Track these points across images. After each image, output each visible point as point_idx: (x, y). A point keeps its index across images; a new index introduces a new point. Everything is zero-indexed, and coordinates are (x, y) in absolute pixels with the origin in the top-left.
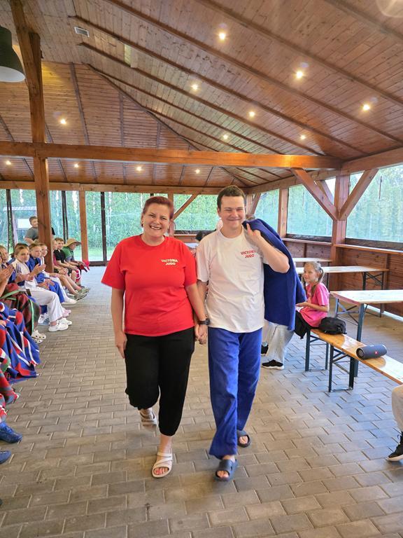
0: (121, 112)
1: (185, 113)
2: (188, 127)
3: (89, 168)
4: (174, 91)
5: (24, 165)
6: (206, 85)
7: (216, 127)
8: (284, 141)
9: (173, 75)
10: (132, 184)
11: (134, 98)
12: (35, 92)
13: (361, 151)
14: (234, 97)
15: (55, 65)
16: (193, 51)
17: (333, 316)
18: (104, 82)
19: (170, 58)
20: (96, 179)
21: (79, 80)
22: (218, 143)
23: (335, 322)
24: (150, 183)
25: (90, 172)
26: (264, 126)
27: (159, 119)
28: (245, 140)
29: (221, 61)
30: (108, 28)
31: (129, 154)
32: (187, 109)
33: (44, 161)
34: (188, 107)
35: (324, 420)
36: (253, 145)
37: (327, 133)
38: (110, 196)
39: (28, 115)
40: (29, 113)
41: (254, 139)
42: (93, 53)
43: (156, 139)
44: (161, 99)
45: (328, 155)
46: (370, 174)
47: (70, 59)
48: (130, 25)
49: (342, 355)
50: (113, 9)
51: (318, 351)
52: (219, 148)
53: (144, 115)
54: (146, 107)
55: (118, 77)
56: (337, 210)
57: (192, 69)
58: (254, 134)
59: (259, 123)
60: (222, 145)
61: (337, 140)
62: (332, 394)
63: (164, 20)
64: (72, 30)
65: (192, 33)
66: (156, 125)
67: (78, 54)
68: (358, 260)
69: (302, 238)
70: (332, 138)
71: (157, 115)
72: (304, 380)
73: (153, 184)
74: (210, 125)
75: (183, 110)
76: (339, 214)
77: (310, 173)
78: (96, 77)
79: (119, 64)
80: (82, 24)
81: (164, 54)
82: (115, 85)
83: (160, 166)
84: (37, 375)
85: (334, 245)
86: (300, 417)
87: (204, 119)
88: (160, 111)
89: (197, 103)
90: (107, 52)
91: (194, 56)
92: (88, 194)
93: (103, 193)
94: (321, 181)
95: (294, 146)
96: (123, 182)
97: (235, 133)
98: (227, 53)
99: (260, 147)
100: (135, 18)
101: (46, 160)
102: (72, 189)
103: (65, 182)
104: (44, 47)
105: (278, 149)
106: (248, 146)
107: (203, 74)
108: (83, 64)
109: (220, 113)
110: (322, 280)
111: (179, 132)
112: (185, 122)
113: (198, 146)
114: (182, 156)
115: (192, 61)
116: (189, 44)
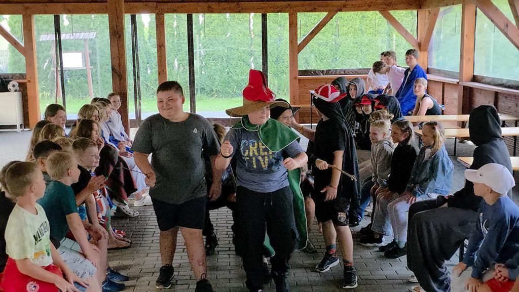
38: (199, 19)
69: (492, 82)
92: (168, 17)
93: (190, 16)
102: (144, 11)
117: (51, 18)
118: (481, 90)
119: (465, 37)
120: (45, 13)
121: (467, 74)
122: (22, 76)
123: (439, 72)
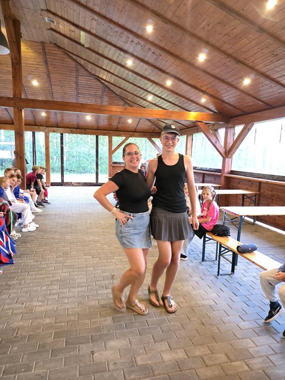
0: (77, 78)
1: (122, 80)
2: (124, 90)
3: (52, 116)
4: (114, 65)
5: (6, 112)
6: (137, 61)
7: (143, 91)
8: (190, 102)
9: (114, 54)
10: (83, 129)
11: (86, 68)
12: (16, 62)
13: (242, 111)
14: (157, 71)
15: (30, 43)
16: (128, 38)
17: (221, 224)
18: (65, 56)
19: (112, 42)
20: (57, 124)
21: (47, 54)
22: (145, 102)
23: (223, 228)
24: (96, 128)
25: (53, 120)
26: (177, 92)
27: (103, 84)
28: (163, 101)
29: (148, 46)
30: (69, 19)
31: (82, 107)
32: (124, 78)
33: (21, 110)
34: (124, 76)
35: (214, 295)
36: (169, 104)
37: (220, 98)
38: (67, 136)
39: (10, 77)
40: (11, 76)
41: (170, 100)
42: (58, 35)
43: (101, 97)
44: (105, 70)
45: (220, 113)
46: (248, 127)
47: (41, 39)
48: (85, 18)
49: (227, 250)
50: (73, 6)
51: (211, 248)
52: (145, 105)
53: (93, 80)
54: (95, 75)
55: (75, 53)
56: (226, 151)
57: (128, 50)
58: (169, 97)
59: (174, 89)
60: (148, 103)
61: (227, 103)
62: (220, 277)
63: (109, 16)
64: (43, 19)
65: (129, 25)
66: (101, 88)
67: (47, 36)
68: (240, 186)
69: (201, 169)
70: (224, 102)
71: (102, 81)
72: (201, 267)
73: (98, 129)
74: (139, 89)
75: (120, 78)
76: (227, 153)
77: (208, 124)
78: (60, 52)
79: (76, 44)
80: (50, 15)
81: (108, 39)
82: (74, 59)
83: (103, 116)
84: (14, 262)
85: (223, 175)
86: (197, 292)
87: (135, 85)
88: (104, 78)
89: (130, 73)
90: (68, 35)
91: (130, 42)
92: (51, 135)
93: (62, 134)
94: (215, 130)
95: (198, 106)
96: (76, 127)
97: (157, 96)
98: (152, 41)
99: (173, 105)
100: (89, 13)
101: (23, 110)
102: (39, 130)
103: (35, 125)
104: (23, 30)
105: (186, 108)
106: (166, 105)
107: (136, 54)
108: (51, 43)
109: (146, 81)
110: (215, 199)
111: (117, 93)
112: (122, 87)
113: (131, 103)
114: (120, 110)
115: (128, 45)
116: (126, 33)
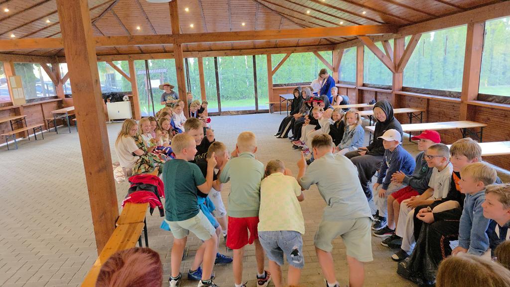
10: (239, 49)
24: (252, 47)
27: (257, 1)
43: (256, 15)
45: (387, 23)
56: (395, 65)
60: (307, 17)
66: (255, 5)
69: (374, 86)
73: (255, 48)
76: (397, 67)
85: (394, 92)
92: (205, 59)
93: (216, 58)
94: (385, 41)
96: (231, 48)
102: (192, 56)
111: (273, 9)
117: (144, 61)
118: (367, 91)
119: (359, 64)
120: (140, 59)
121: (360, 83)
122: (130, 93)
123: (345, 83)
